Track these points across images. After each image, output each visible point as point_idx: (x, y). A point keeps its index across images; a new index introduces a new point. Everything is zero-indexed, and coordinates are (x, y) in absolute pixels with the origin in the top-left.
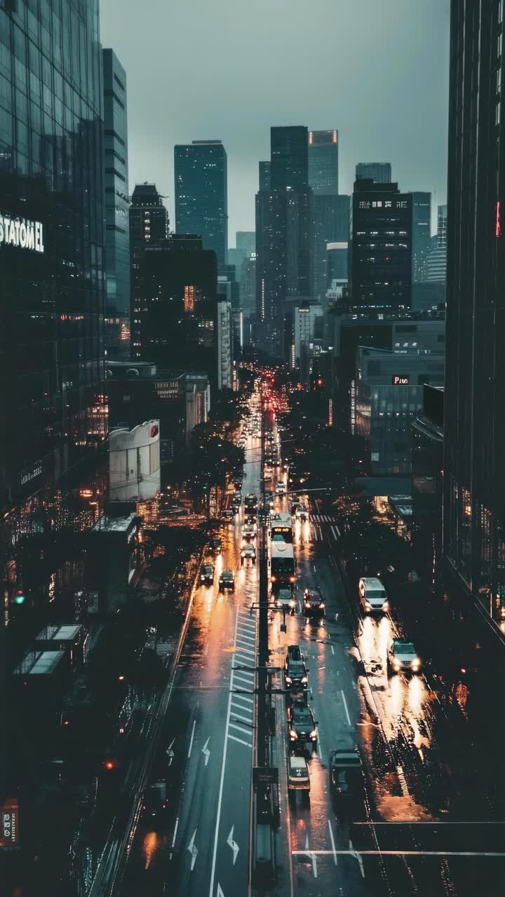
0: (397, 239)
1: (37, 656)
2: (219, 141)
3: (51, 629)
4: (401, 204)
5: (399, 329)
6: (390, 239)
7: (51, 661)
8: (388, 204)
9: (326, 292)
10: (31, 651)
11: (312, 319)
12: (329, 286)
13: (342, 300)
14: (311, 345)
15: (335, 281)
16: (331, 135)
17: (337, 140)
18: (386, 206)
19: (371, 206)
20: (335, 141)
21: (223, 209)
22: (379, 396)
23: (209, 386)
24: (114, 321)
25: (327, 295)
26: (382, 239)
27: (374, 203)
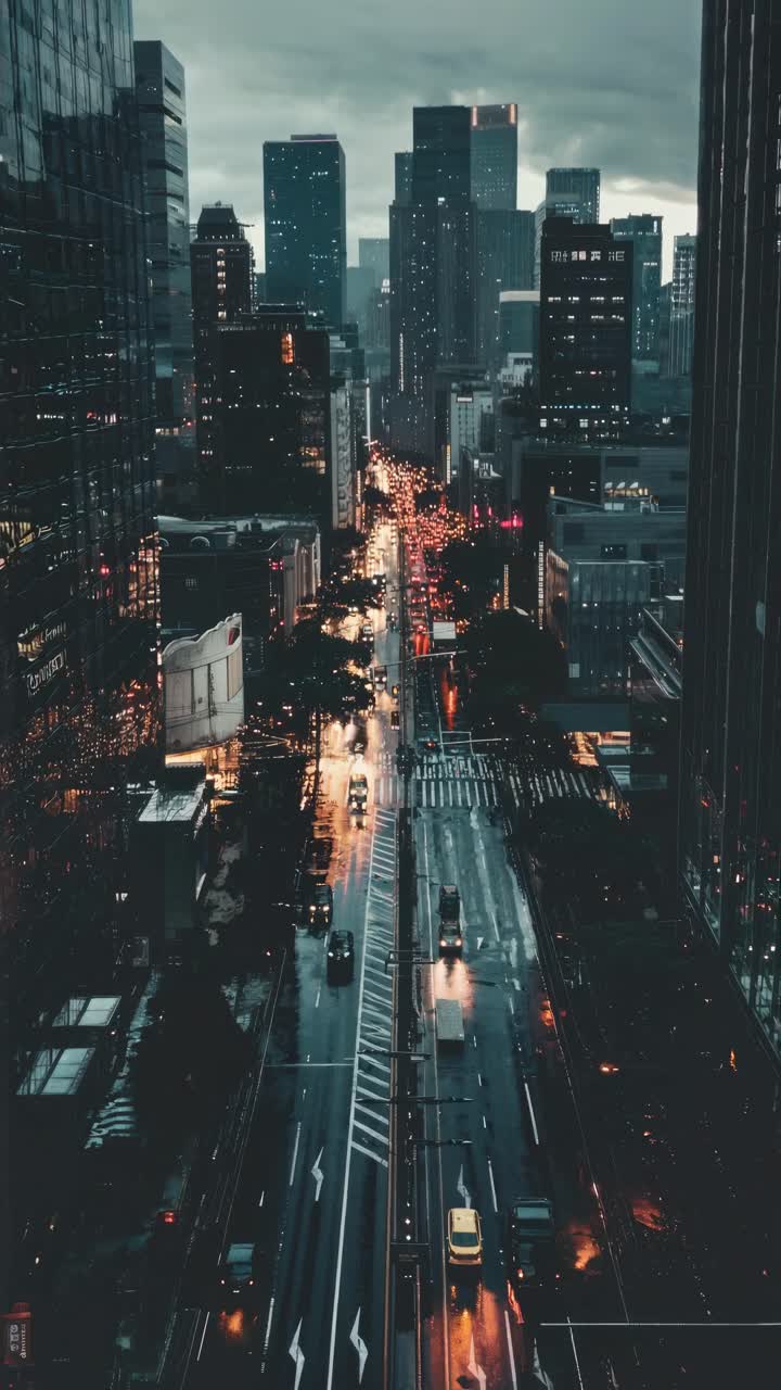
0: (608, 308)
1: (54, 1057)
2: (334, 137)
3: (75, 1004)
4: (617, 256)
5: (612, 461)
6: (597, 308)
7: (77, 1067)
8: (596, 255)
9: (499, 372)
10: (46, 1048)
11: (477, 414)
12: (503, 363)
13: (524, 390)
14: (476, 462)
15: (512, 356)
16: (506, 112)
17: (516, 118)
18: (592, 259)
19: (570, 257)
20: (513, 121)
21: (339, 241)
22: (580, 578)
23: (318, 535)
24: (171, 432)
25: (500, 377)
26: (586, 308)
27: (574, 254)
